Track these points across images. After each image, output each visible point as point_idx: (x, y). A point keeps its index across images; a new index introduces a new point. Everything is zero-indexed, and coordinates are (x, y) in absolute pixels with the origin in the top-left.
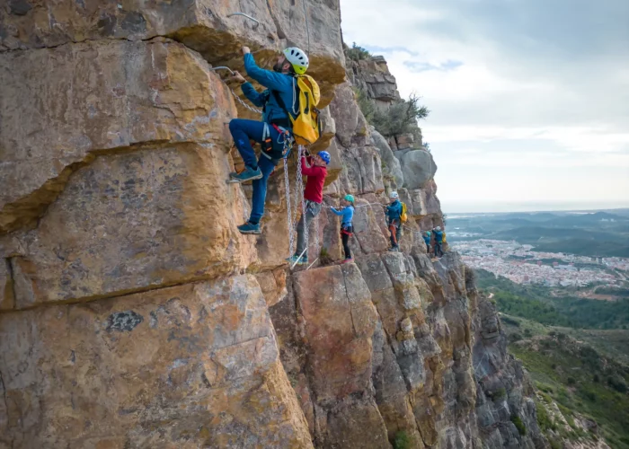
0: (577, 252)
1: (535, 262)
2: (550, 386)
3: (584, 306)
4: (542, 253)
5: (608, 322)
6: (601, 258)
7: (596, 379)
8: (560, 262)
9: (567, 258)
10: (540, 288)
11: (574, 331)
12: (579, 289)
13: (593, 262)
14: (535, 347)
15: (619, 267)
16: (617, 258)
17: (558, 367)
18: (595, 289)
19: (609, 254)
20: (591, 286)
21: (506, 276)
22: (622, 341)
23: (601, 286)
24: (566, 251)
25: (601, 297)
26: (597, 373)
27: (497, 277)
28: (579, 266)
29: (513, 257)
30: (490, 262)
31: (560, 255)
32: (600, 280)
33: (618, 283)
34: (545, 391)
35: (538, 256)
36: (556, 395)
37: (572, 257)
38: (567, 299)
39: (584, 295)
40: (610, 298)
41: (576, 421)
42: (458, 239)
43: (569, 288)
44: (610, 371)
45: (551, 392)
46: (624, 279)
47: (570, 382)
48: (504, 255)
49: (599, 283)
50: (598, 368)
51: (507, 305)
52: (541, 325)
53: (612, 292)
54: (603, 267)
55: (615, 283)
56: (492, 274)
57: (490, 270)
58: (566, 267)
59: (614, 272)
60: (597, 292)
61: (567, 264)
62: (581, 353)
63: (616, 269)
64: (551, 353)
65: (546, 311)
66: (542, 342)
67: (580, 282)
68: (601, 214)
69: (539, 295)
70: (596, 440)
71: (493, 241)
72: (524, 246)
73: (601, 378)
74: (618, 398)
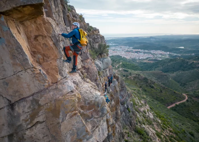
0: (144, 49)
1: (133, 52)
2: (135, 89)
3: (145, 65)
4: (135, 50)
5: (151, 68)
6: (150, 51)
7: (147, 86)
8: (140, 52)
9: (141, 51)
10: (134, 60)
11: (142, 72)
12: (144, 60)
13: (148, 52)
14: (132, 78)
15: (155, 53)
16: (154, 50)
17: (138, 83)
18: (148, 59)
19: (153, 49)
20: (147, 58)
21: (125, 57)
22: (154, 74)
23: (150, 59)
24: (141, 49)
25: (150, 62)
26: (147, 84)
27: (123, 57)
28: (144, 53)
29: (127, 51)
30: (121, 53)
31: (140, 50)
32: (150, 57)
33: (154, 57)
34: (134, 90)
35: (134, 50)
36: (137, 91)
37: (142, 51)
38: (141, 63)
39: (145, 61)
40: (152, 62)
41: (142, 101)
42: (112, 46)
43: (142, 59)
44: (150, 83)
45: (136, 90)
46: (156, 56)
47: (141, 87)
48: (125, 51)
49: (149, 58)
50: (148, 83)
51: (125, 66)
52: (134, 71)
53: (152, 60)
54: (150, 53)
55: (153, 57)
56: (121, 57)
57: (121, 55)
58: (141, 53)
59: (153, 54)
60: (148, 60)
61: (141, 52)
62: (144, 79)
63: (154, 53)
64: (136, 80)
65: (135, 67)
66: (134, 77)
67: (145, 58)
68: (151, 37)
69: (134, 62)
70: (146, 105)
71: (122, 46)
72: (130, 47)
73: (148, 85)
74: (152, 90)
